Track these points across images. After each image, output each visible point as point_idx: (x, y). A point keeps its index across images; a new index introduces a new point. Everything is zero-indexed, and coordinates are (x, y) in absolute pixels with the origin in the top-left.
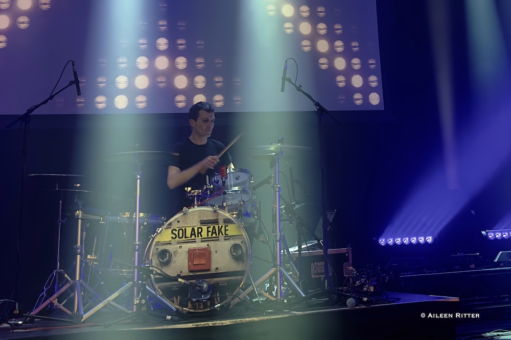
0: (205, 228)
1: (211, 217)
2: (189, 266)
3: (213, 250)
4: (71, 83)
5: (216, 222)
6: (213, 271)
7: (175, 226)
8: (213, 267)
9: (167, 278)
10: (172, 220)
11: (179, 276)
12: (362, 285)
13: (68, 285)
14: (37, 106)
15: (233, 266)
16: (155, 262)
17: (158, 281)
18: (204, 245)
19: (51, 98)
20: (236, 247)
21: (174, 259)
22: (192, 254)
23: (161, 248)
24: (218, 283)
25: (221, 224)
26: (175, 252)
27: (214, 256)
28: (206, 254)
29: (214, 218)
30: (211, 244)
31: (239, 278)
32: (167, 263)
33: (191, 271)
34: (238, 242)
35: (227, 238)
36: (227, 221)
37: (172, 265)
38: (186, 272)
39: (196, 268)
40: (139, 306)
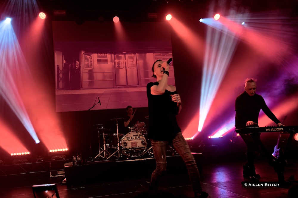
0: (134, 137)
2: (132, 146)
3: (137, 142)
4: (98, 102)
5: (137, 135)
6: (137, 147)
7: (127, 137)
10: (126, 135)
11: (129, 148)
13: (103, 151)
14: (91, 109)
16: (123, 145)
17: (124, 150)
22: (131, 143)
24: (139, 150)
27: (137, 143)
28: (135, 143)
30: (136, 140)
33: (132, 147)
34: (143, 140)
35: (140, 139)
37: (127, 146)
38: (131, 148)
39: (133, 147)
40: (120, 156)
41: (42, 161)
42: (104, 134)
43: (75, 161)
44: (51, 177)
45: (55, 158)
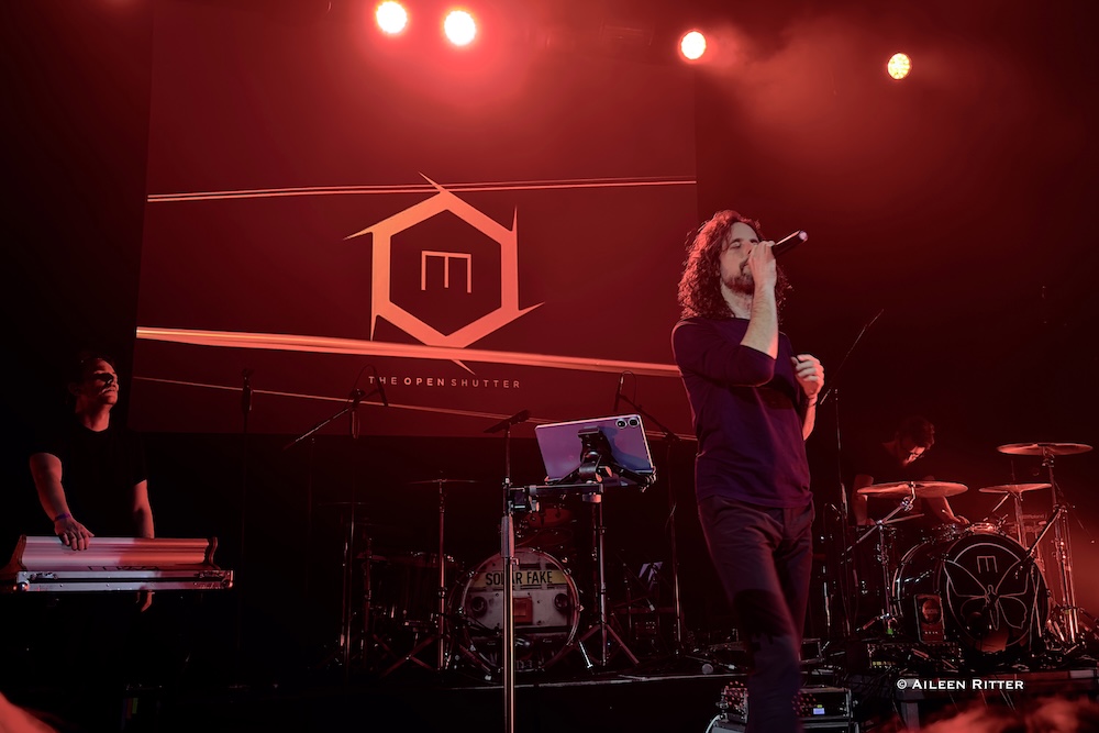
1: (532, 561)
3: (534, 600)
5: (537, 567)
6: (535, 625)
7: (490, 570)
8: (535, 620)
9: (484, 631)
10: (486, 562)
15: (560, 621)
18: (525, 593)
20: (560, 597)
21: (490, 608)
23: (474, 595)
24: (542, 638)
25: (543, 569)
26: (491, 601)
27: (536, 607)
28: (525, 603)
29: (535, 562)
30: (534, 593)
31: (565, 633)
32: (483, 613)
34: (564, 591)
35: (551, 586)
36: (551, 567)
40: (451, 663)
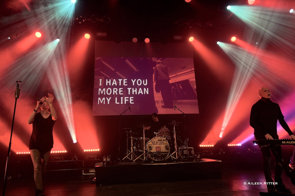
0: (159, 142)
1: (160, 139)
2: (156, 150)
4: (129, 109)
6: (161, 152)
7: (152, 141)
8: (161, 151)
9: (151, 153)
11: (154, 152)
12: (196, 156)
13: (130, 153)
14: (122, 114)
15: (166, 151)
16: (149, 149)
17: (149, 153)
18: (159, 145)
19: (125, 112)
20: (166, 146)
21: (153, 148)
22: (156, 147)
23: (150, 146)
24: (163, 154)
25: (163, 141)
26: (153, 147)
27: (161, 148)
28: (159, 147)
29: (161, 139)
30: (161, 145)
31: (167, 153)
32: (151, 149)
34: (167, 145)
35: (164, 144)
36: (164, 140)
37: (152, 150)
38: (155, 152)
39: (158, 151)
40: (146, 159)
41: (77, 159)
42: (132, 137)
43: (105, 162)
44: (84, 175)
45: (88, 157)
